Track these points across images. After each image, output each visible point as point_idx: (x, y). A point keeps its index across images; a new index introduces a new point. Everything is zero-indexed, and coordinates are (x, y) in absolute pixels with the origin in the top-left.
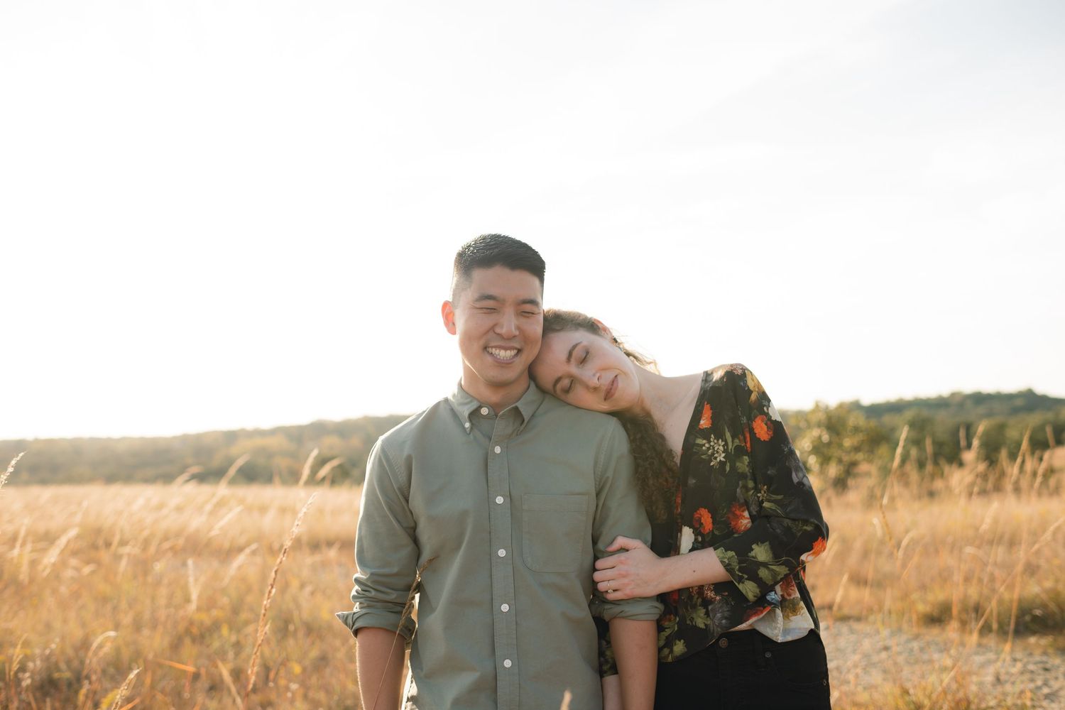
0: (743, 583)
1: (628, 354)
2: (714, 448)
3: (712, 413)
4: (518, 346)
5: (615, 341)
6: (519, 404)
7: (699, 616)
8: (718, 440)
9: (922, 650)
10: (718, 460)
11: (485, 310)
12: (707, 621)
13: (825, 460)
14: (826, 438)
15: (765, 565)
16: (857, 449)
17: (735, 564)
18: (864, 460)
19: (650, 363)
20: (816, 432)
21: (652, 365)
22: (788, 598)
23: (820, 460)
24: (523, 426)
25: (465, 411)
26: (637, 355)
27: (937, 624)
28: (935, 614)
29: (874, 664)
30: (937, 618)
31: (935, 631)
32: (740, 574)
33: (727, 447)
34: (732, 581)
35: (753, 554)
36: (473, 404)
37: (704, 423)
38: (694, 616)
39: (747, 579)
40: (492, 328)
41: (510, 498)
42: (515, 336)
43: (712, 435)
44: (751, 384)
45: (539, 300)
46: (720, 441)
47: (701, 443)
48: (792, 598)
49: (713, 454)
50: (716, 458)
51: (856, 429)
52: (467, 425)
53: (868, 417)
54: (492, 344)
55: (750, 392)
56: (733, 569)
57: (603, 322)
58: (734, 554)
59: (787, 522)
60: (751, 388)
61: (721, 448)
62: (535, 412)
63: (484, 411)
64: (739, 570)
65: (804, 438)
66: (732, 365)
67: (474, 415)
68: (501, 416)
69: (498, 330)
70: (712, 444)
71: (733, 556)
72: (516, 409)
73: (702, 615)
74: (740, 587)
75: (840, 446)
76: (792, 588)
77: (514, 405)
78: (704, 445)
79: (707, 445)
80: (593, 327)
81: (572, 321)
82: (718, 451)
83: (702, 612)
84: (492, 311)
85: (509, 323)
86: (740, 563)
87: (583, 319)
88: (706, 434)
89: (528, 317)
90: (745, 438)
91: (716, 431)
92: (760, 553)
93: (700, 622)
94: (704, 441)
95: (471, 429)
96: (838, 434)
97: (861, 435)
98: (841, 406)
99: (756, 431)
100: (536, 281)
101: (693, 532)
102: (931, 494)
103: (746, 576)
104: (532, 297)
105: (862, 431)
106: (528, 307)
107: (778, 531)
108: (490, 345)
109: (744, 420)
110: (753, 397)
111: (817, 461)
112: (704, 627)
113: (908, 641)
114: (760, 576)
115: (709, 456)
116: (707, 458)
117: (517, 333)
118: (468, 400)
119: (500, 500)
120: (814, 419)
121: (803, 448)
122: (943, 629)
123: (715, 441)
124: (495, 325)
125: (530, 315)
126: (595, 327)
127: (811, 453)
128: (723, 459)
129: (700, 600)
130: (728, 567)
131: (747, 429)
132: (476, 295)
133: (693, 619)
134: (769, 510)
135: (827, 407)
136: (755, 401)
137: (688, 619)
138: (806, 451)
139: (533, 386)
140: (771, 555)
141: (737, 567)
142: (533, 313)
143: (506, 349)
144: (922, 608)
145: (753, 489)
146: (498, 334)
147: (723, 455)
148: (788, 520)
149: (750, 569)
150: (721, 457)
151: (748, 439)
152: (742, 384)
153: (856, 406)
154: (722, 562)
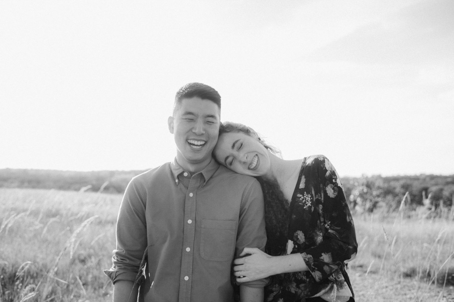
0: (315, 272)
1: (267, 147)
2: (306, 199)
3: (306, 180)
4: (204, 139)
5: (259, 139)
6: (202, 172)
7: (292, 287)
8: (308, 195)
9: (401, 288)
10: (308, 205)
11: (188, 120)
12: (297, 290)
13: (365, 200)
14: (365, 190)
15: (327, 264)
16: (378, 196)
17: (312, 262)
18: (381, 201)
19: (278, 152)
20: (361, 188)
21: (279, 153)
22: (338, 280)
23: (362, 200)
24: (205, 184)
25: (176, 173)
26: (272, 148)
27: (409, 277)
28: (409, 273)
29: (380, 294)
30: (409, 275)
31: (408, 280)
32: (314, 267)
33: (313, 198)
34: (309, 271)
35: (322, 258)
36: (180, 170)
37: (302, 186)
38: (290, 286)
39: (317, 270)
40: (191, 130)
41: (195, 221)
42: (203, 134)
43: (305, 192)
44: (327, 166)
45: (217, 116)
46: (309, 195)
47: (299, 196)
48: (340, 280)
49: (305, 202)
50: (307, 205)
51: (379, 188)
52: (177, 181)
53: (384, 183)
54: (191, 138)
55: (326, 171)
56: (310, 264)
57: (254, 129)
58: (311, 256)
59: (341, 243)
60: (327, 168)
61: (309, 199)
62: (213, 175)
63: (186, 174)
64: (313, 265)
65: (356, 190)
66: (318, 156)
67: (180, 176)
68: (193, 177)
69: (194, 131)
70: (305, 197)
71: (311, 257)
72: (201, 174)
73: (294, 286)
74: (313, 274)
75: (371, 194)
76: (340, 275)
77: (200, 172)
78: (301, 197)
79: (302, 198)
80: (247, 131)
81: (236, 128)
82: (307, 200)
83: (294, 285)
84: (191, 120)
85: (199, 127)
86: (314, 261)
87: (243, 127)
88: (302, 192)
89: (210, 124)
90: (321, 195)
91: (307, 189)
92: (326, 258)
93: (293, 290)
94: (301, 195)
95: (179, 183)
96: (371, 189)
97: (381, 190)
98: (373, 177)
99: (328, 192)
100: (216, 106)
101: (293, 243)
102: (409, 217)
103: (316, 269)
104: (213, 114)
105: (381, 188)
106: (210, 119)
107: (336, 247)
108: (189, 139)
109: (321, 186)
110: (328, 174)
111: (361, 200)
112: (294, 293)
113: (396, 284)
114: (324, 269)
115: (303, 203)
116: (302, 204)
117: (204, 132)
118: (178, 168)
119: (190, 222)
120: (361, 182)
121: (355, 194)
122: (412, 280)
123: (307, 195)
124: (193, 128)
125: (212, 123)
126: (249, 131)
127: (358, 196)
128: (310, 205)
129: (293, 278)
130: (307, 263)
131: (323, 191)
132: (183, 112)
133: (289, 287)
134: (332, 234)
135: (367, 177)
136: (329, 176)
137: (287, 288)
138: (356, 196)
139: (213, 161)
140: (331, 260)
141: (313, 264)
142: (213, 123)
143: (198, 140)
144: (403, 270)
145: (323, 222)
146: (194, 133)
147: (310, 202)
148: (341, 242)
149: (319, 265)
150: (309, 204)
151: (323, 196)
152: (322, 166)
153: (379, 177)
154: (305, 260)
